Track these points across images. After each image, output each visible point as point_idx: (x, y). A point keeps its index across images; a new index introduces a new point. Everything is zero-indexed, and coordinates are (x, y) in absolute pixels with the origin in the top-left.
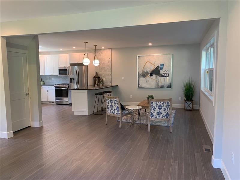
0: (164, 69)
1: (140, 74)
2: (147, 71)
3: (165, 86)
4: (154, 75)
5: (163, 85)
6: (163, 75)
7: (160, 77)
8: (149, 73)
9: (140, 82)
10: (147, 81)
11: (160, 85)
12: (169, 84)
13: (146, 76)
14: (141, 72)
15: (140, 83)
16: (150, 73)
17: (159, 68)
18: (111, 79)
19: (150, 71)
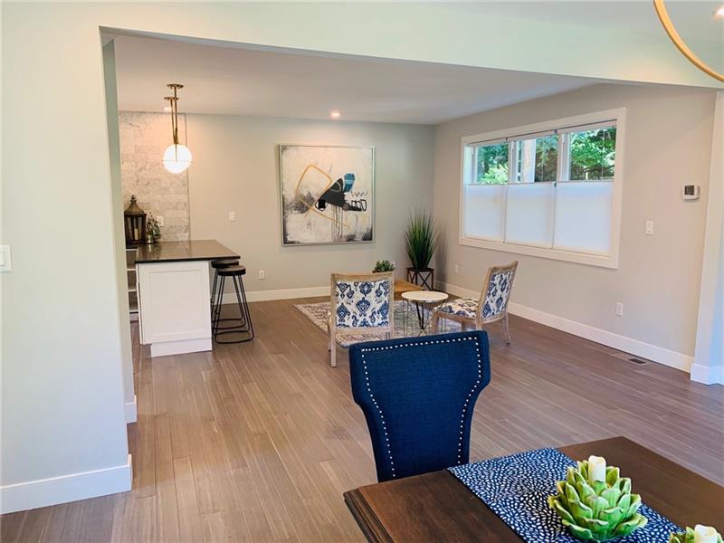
0: (354, 189)
1: (287, 202)
2: (309, 193)
3: (357, 236)
4: (329, 206)
5: (352, 233)
6: (354, 205)
7: (346, 210)
8: (316, 198)
9: (289, 226)
10: (309, 224)
11: (346, 233)
12: (368, 229)
13: (307, 209)
14: (290, 196)
15: (288, 232)
16: (319, 200)
17: (342, 185)
18: (187, 221)
19: (317, 194)
